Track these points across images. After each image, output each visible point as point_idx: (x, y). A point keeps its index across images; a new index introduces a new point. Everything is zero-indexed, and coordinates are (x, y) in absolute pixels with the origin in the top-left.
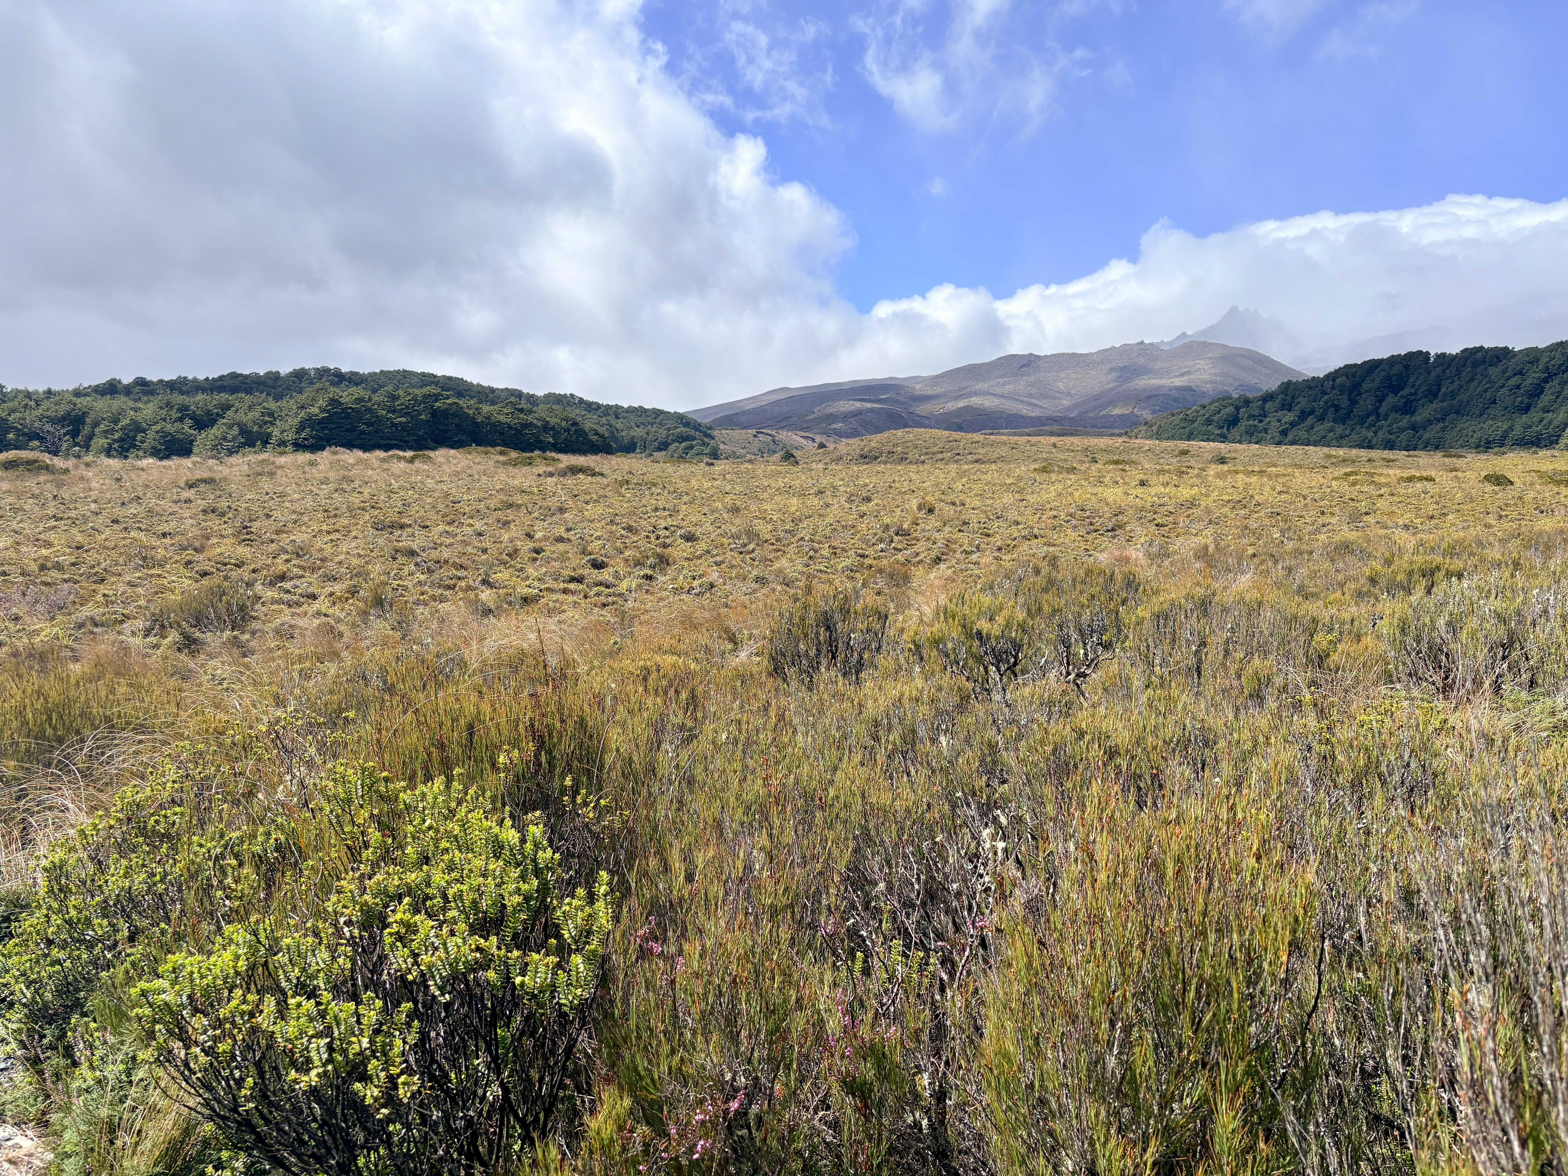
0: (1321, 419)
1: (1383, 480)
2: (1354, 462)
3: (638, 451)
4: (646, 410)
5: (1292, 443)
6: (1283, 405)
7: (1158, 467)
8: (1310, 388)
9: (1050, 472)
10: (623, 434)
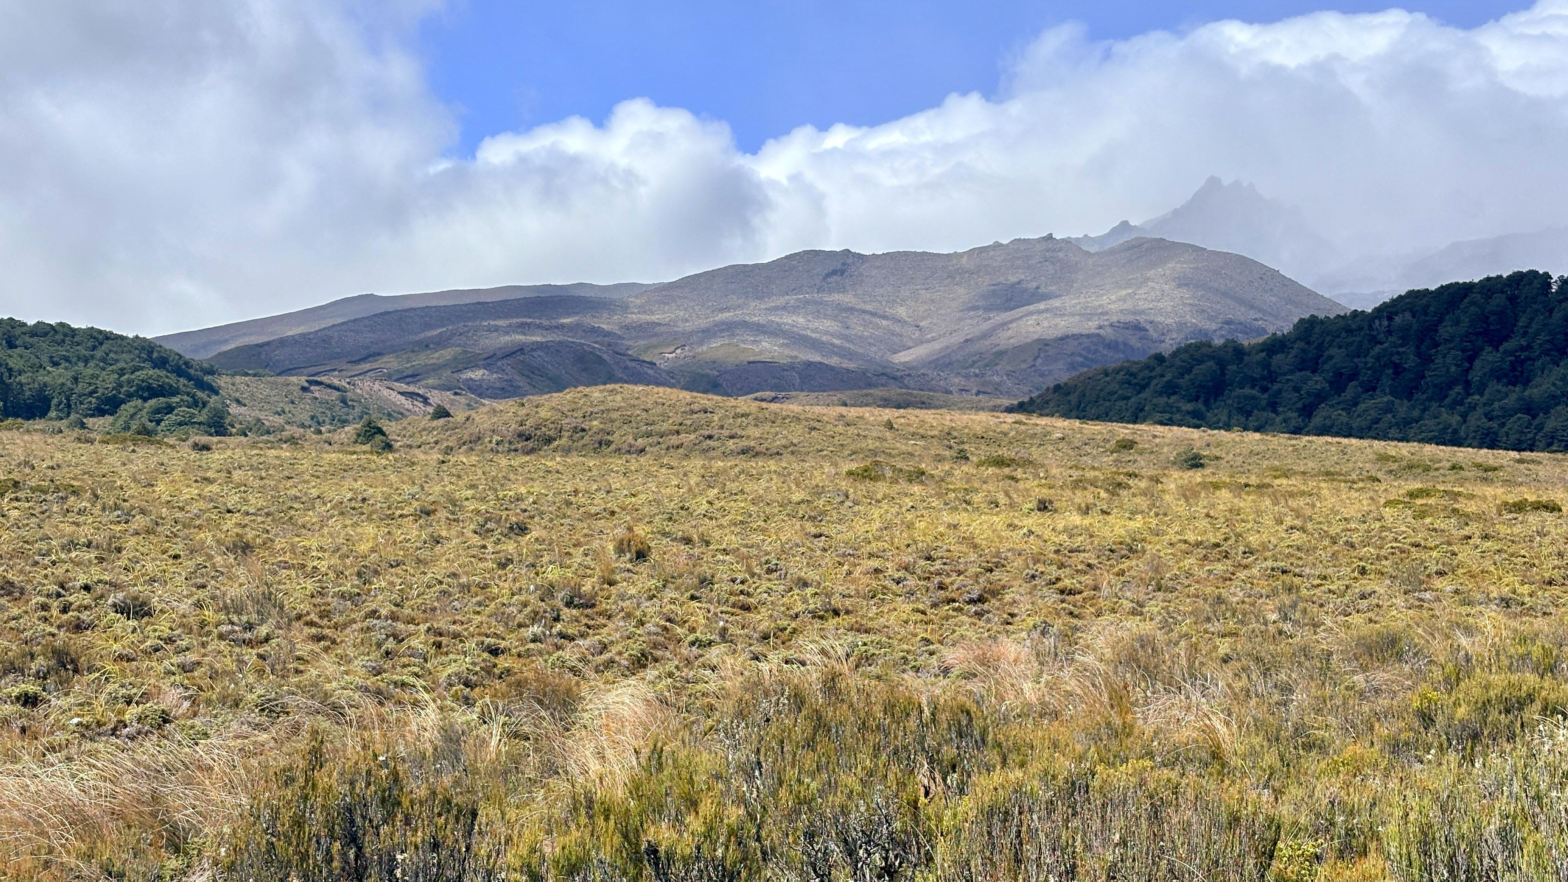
0: (1370, 388)
1: (1471, 507)
2: (1427, 469)
3: (53, 414)
4: (74, 332)
5: (1322, 431)
6: (1303, 361)
7: (1076, 474)
8: (1350, 331)
9: (874, 479)
10: (23, 379)
